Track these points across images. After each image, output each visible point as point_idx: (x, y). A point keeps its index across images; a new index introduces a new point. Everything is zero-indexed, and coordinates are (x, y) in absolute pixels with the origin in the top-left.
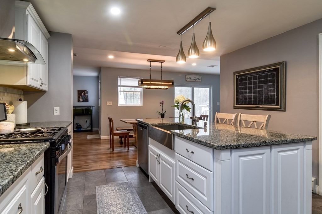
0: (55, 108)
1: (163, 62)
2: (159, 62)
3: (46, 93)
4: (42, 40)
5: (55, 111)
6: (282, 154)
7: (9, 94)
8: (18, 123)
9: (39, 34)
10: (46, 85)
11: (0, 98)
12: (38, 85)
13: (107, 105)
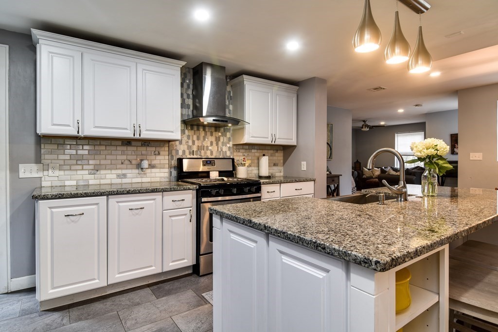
0: (303, 163)
3: (296, 149)
4: (278, 97)
5: (302, 166)
6: (286, 260)
7: (259, 151)
8: (260, 175)
9: (270, 94)
10: (292, 139)
11: (244, 154)
12: (268, 141)
13: (471, 159)
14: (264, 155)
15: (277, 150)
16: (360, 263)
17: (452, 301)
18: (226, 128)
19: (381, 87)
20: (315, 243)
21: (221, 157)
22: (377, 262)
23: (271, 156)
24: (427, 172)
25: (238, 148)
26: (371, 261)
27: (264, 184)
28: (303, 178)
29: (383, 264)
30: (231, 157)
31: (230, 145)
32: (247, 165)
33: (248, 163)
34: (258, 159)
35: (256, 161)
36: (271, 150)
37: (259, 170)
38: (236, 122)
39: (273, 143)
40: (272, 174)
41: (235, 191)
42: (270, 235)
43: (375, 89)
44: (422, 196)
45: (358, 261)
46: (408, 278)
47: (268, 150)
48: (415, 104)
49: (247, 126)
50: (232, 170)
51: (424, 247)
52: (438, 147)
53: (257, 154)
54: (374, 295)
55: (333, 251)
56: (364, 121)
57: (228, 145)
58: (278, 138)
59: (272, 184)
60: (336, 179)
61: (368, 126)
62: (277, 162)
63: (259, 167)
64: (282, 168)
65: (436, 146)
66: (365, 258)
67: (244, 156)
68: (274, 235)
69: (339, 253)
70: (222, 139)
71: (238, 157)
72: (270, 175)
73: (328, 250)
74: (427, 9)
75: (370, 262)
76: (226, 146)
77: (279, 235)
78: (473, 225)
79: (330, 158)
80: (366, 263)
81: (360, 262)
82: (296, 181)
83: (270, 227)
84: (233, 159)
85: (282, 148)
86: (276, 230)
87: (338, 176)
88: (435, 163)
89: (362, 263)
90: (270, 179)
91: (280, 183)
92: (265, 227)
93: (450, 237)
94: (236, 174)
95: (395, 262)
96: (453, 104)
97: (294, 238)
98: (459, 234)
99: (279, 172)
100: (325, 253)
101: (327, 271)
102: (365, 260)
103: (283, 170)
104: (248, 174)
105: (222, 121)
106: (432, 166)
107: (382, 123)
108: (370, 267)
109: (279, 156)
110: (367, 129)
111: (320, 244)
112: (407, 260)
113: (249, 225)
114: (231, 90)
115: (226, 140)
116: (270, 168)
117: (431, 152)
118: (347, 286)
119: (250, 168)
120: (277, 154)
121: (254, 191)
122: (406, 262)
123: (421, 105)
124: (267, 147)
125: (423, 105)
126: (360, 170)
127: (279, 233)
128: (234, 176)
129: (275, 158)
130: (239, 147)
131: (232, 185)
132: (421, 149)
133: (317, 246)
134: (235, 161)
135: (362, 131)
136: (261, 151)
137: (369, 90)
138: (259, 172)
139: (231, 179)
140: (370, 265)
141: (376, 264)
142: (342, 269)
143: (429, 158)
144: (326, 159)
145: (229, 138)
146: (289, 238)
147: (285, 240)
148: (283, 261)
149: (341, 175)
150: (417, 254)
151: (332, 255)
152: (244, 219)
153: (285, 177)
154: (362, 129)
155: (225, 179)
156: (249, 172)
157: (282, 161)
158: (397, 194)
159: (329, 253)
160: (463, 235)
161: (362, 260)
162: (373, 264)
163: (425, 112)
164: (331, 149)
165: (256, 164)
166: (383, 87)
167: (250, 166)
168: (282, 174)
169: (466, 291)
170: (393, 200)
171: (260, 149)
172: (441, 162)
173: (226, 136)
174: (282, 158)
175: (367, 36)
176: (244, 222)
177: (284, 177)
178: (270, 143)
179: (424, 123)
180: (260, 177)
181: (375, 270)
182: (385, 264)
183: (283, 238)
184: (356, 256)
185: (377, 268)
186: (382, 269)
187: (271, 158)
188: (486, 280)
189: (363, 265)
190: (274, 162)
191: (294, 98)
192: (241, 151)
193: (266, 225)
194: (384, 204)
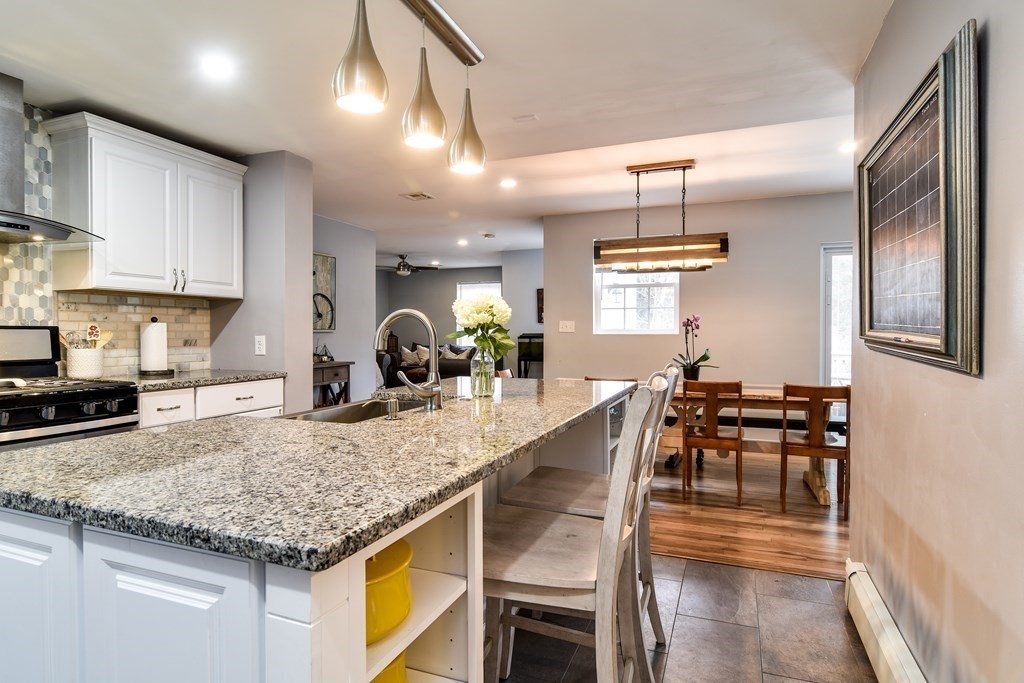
0: (257, 338)
1: (690, 167)
2: (674, 169)
3: (241, 307)
4: (191, 183)
5: (257, 345)
6: (126, 582)
7: (138, 309)
8: (143, 369)
9: (167, 172)
10: (231, 285)
11: (95, 316)
12: (165, 286)
13: (561, 330)
14: (154, 320)
15: (195, 309)
16: (279, 561)
17: (490, 583)
18: (30, 244)
19: (424, 193)
20: (187, 530)
21: (12, 323)
22: (312, 552)
23: (176, 321)
24: (479, 354)
25: (71, 300)
26: (299, 552)
27: (146, 390)
28: (257, 372)
29: (323, 553)
30: (50, 324)
31: (48, 290)
32: (100, 344)
33: (103, 339)
34: (138, 329)
35: (132, 335)
36: (175, 307)
37: (139, 356)
38: (60, 231)
39: (179, 291)
40: (179, 367)
41: (50, 413)
42: (85, 526)
43: (413, 196)
44: (471, 397)
45: (275, 556)
46: (404, 562)
47: (167, 307)
48: (485, 233)
49: (97, 245)
50: (50, 357)
51: (423, 501)
52: (494, 310)
53: (136, 318)
54: (310, 624)
55: (227, 544)
56: (402, 257)
57: (39, 293)
58: (193, 281)
59: (172, 388)
60: (342, 371)
61: (408, 267)
62: (193, 336)
63: (139, 348)
64: (207, 352)
65: (491, 307)
66: (289, 548)
67: (94, 320)
68: (91, 524)
69: (238, 546)
70: (15, 275)
71: (71, 325)
72: (173, 367)
73: (216, 543)
74: (479, 60)
75: (298, 556)
76: (31, 293)
77: (104, 523)
78: (523, 443)
79: (330, 327)
80: (290, 557)
81: (280, 558)
82: (238, 380)
83: (80, 507)
84: (54, 332)
85: (206, 304)
86: (95, 511)
87: (347, 366)
88: (491, 337)
89: (283, 558)
90: (169, 377)
91: (195, 387)
92: (67, 506)
93: (477, 472)
94: (65, 369)
95: (352, 544)
96: (534, 238)
97: (140, 527)
98: (495, 465)
99: (198, 360)
100: (210, 549)
101: (219, 590)
102: (290, 553)
103: (209, 355)
104: (104, 366)
105: (15, 226)
106: (486, 344)
107: (435, 263)
108: (299, 566)
109: (200, 322)
110: (406, 273)
111: (198, 531)
112: (383, 532)
113: (23, 507)
114: (47, 146)
115: (28, 277)
116: (173, 351)
117: (485, 318)
118: (261, 616)
119: (114, 353)
120: (192, 318)
121: (115, 409)
122: (381, 536)
123: (493, 236)
124: (163, 301)
125: (497, 235)
126: (396, 351)
127: (102, 520)
128: (60, 373)
129: (187, 327)
130: (75, 297)
131: (45, 399)
132: (469, 312)
133: (193, 537)
134: (62, 333)
135: (399, 275)
136: (148, 310)
137: (403, 195)
138: (140, 360)
139: (41, 382)
140: (298, 561)
141: (309, 557)
142: (250, 580)
143: (482, 329)
144: (312, 331)
145: (42, 273)
146: (129, 528)
147: (120, 534)
148: (120, 585)
149: (353, 363)
150: (407, 517)
151: (224, 552)
152: (9, 494)
153: (214, 371)
154: (399, 272)
155: (19, 382)
156: (110, 362)
157: (207, 335)
158: (423, 397)
159: (217, 550)
160: (504, 464)
161: (284, 552)
162: (304, 557)
163: (501, 249)
164: (332, 309)
165: (132, 343)
166: (428, 195)
167: (111, 346)
168: (207, 365)
169: (514, 558)
170: (418, 409)
171: (142, 305)
172: (498, 336)
173: (29, 266)
174: (207, 327)
175: (360, 78)
176: (10, 502)
177: (212, 371)
178: (170, 290)
179: (499, 269)
180: (144, 374)
181: (308, 569)
182: (327, 554)
183: (114, 530)
184: (271, 547)
185: (312, 564)
186: (322, 564)
187: (177, 327)
188: (548, 533)
189: (286, 563)
190: (186, 336)
191: (235, 192)
192: (82, 307)
193: (71, 503)
194: (396, 418)
